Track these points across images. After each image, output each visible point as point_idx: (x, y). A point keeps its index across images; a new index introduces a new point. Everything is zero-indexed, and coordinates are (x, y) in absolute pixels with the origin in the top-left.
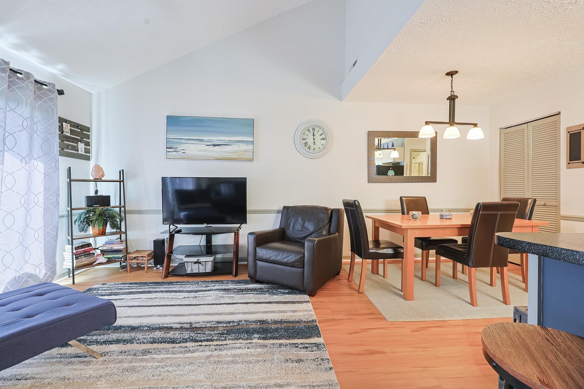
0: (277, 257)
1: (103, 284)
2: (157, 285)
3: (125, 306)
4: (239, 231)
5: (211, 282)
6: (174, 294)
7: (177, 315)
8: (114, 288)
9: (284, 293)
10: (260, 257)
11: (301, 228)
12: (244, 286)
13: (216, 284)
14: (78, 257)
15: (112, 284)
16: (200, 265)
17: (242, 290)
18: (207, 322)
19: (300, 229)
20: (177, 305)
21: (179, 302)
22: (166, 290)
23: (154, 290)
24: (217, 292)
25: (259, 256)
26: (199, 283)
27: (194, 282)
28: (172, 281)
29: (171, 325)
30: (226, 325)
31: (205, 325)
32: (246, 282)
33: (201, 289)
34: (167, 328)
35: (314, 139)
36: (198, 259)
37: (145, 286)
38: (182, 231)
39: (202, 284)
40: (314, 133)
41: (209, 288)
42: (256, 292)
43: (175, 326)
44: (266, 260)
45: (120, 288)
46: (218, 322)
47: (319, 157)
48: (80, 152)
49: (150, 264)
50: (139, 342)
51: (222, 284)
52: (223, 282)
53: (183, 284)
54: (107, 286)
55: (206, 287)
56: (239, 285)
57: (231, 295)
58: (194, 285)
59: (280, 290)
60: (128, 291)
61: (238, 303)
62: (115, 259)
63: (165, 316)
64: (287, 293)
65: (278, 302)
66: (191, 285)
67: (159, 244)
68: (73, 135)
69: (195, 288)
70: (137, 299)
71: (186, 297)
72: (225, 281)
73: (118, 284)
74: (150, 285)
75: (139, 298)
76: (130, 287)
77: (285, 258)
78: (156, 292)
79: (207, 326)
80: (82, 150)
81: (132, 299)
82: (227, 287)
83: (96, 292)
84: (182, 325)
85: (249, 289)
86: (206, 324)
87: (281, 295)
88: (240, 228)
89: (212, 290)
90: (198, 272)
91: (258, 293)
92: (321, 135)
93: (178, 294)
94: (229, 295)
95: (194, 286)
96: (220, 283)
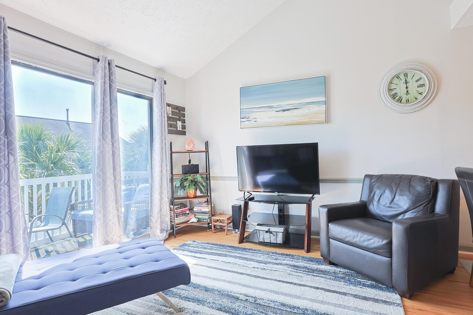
0: (354, 237)
1: (194, 241)
2: (233, 250)
3: (205, 266)
4: (311, 202)
5: (282, 254)
6: (245, 261)
7: (245, 286)
8: (200, 246)
9: (364, 285)
10: (334, 236)
11: (389, 203)
12: (315, 266)
13: (286, 257)
14: (178, 216)
15: (200, 242)
16: (271, 234)
17: (313, 271)
18: (271, 301)
19: (388, 205)
20: (246, 274)
21: (249, 271)
22: (239, 256)
23: (230, 254)
24: (285, 268)
25: (332, 234)
26: (270, 254)
27: (265, 252)
28: (246, 248)
29: (238, 295)
30: (290, 310)
31: (269, 304)
32: (317, 261)
33: (270, 260)
34: (234, 297)
35: (407, 88)
36: (269, 229)
37: (223, 248)
38: (254, 199)
39: (272, 255)
40: (406, 80)
41: (278, 261)
42: (329, 277)
43: (242, 297)
44: (341, 239)
45: (204, 247)
46: (283, 305)
47: (415, 110)
48: (178, 129)
49: (230, 227)
50: (209, 305)
51: (292, 259)
52: (293, 257)
53: (255, 253)
54: (196, 244)
55: (276, 259)
56: (310, 264)
57: (300, 274)
58: (265, 255)
59: (360, 280)
60: (209, 251)
61: (307, 286)
62: (203, 220)
63: (234, 283)
64: (368, 286)
65: (355, 296)
66: (261, 255)
67: (236, 209)
68: (173, 116)
69: (265, 259)
70: (215, 260)
71: (255, 266)
72: (296, 255)
73: (204, 243)
74: (228, 248)
75: (217, 260)
76: (212, 248)
77: (365, 241)
78: (231, 256)
79: (271, 305)
80: (180, 127)
81: (211, 260)
82: (297, 264)
83: (188, 247)
84: (247, 298)
85: (321, 271)
86: (271, 303)
87: (361, 286)
88: (313, 198)
89: (281, 264)
90: (270, 242)
91: (332, 277)
92: (417, 81)
93: (248, 262)
94: (298, 274)
95: (264, 257)
96: (290, 257)
